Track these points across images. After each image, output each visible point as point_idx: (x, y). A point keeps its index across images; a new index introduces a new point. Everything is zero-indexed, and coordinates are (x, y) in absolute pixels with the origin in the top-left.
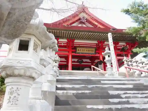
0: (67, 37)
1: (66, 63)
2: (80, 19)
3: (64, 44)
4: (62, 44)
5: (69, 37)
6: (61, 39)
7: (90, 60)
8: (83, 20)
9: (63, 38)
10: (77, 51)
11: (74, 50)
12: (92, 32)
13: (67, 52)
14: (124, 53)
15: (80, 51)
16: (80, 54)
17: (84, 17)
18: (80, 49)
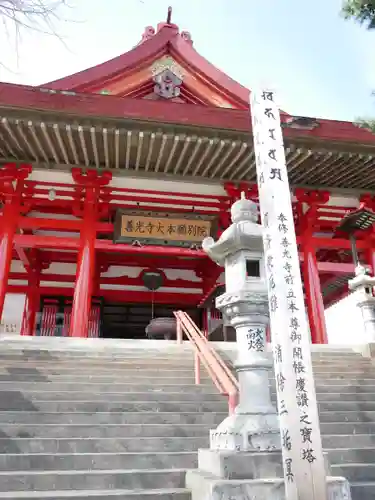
2: (150, 85)
3: (58, 193)
4: (52, 197)
5: (81, 162)
6: (42, 167)
7: (198, 275)
8: (164, 91)
10: (124, 233)
11: (105, 227)
14: (354, 246)
15: (136, 232)
16: (136, 245)
17: (171, 76)
18: (136, 220)
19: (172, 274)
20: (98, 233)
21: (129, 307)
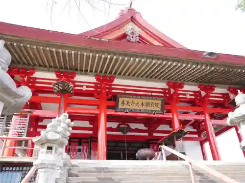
0: (96, 71)
1: (91, 132)
3: (87, 87)
4: (84, 88)
5: (101, 72)
6: (81, 74)
7: (145, 126)
8: (131, 39)
9: (85, 72)
10: (120, 106)
11: (111, 103)
12: (159, 59)
13: (96, 107)
15: (126, 106)
16: (127, 112)
17: (134, 32)
18: (126, 100)
19: (133, 126)
20: (107, 106)
21: (118, 142)
